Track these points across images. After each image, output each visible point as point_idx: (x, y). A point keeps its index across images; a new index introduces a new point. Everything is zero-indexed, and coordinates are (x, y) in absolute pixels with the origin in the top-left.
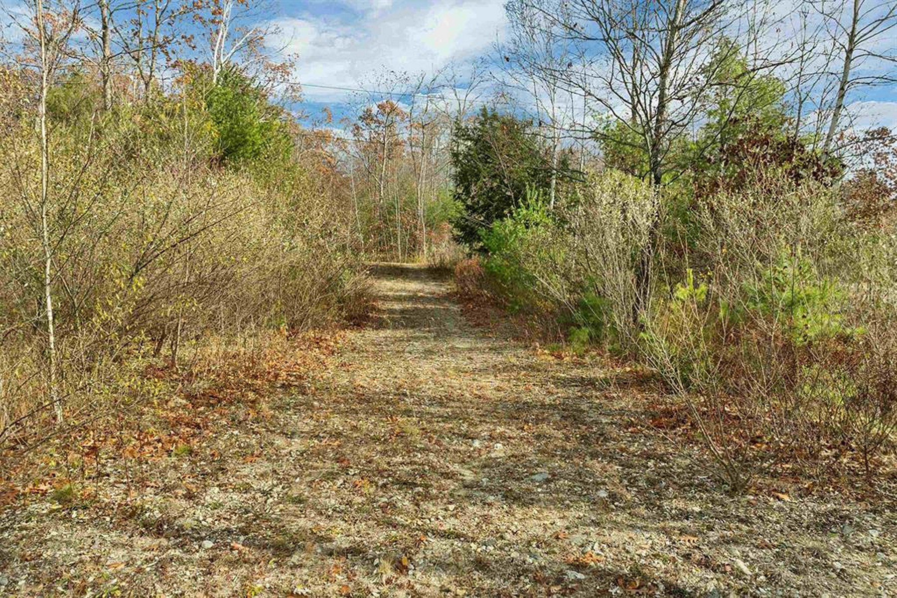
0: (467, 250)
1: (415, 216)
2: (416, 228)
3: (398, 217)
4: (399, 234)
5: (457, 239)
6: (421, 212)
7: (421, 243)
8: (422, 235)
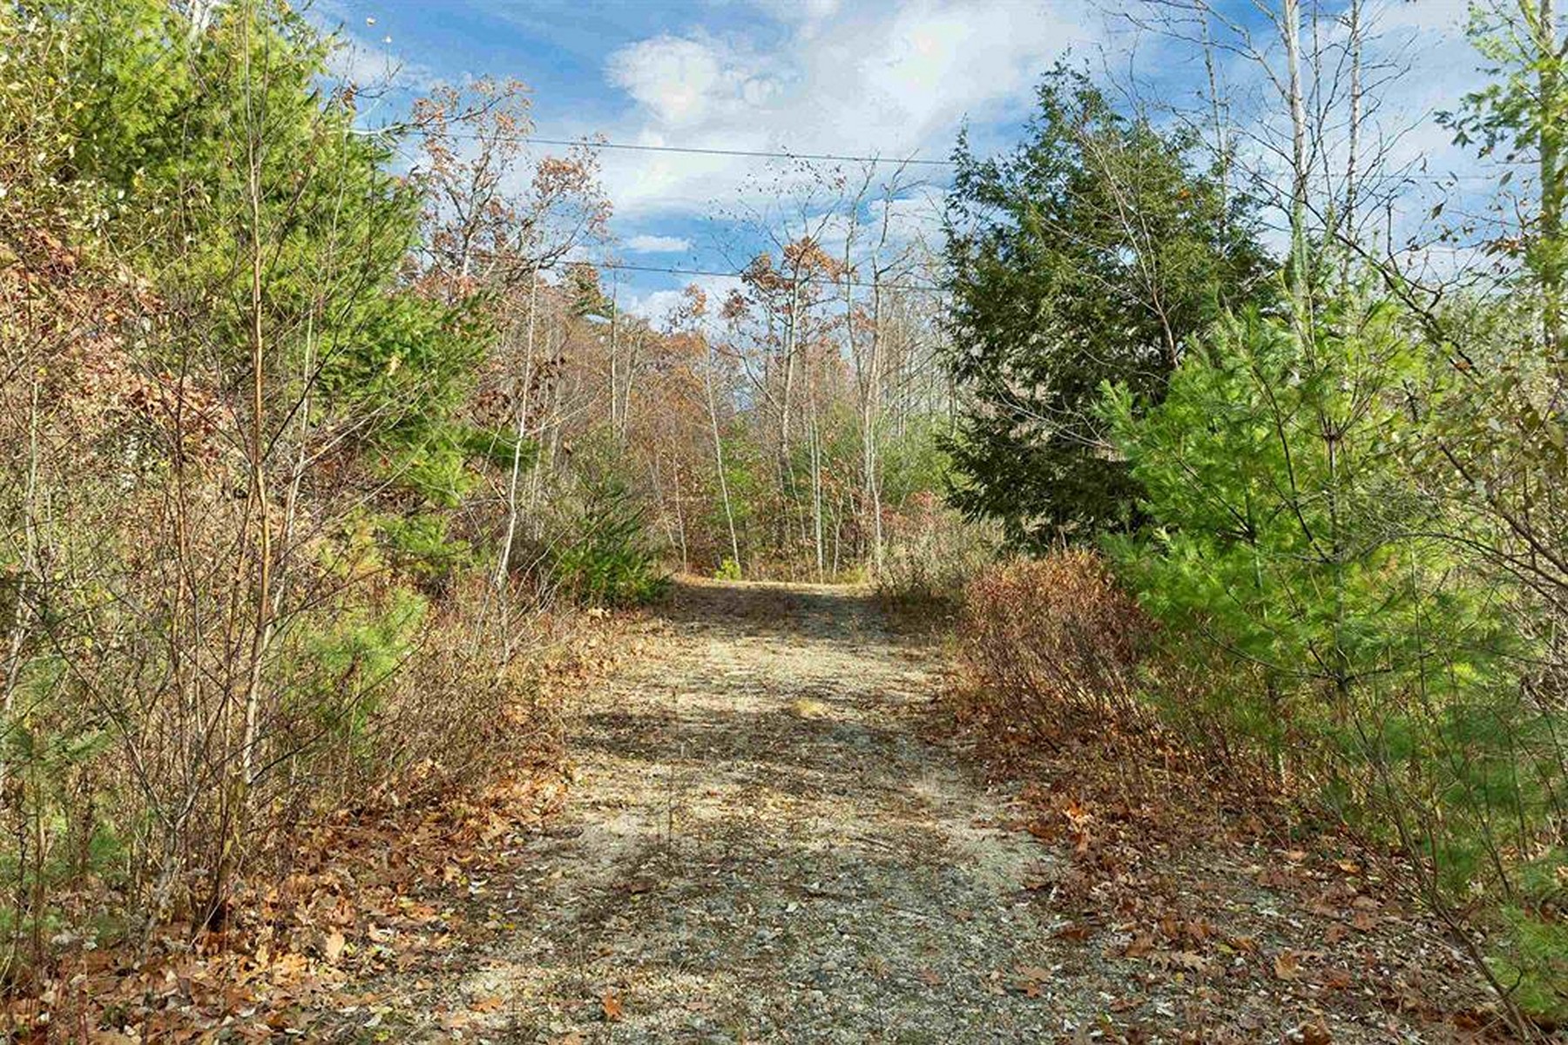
0: (999, 538)
1: (857, 479)
2: (858, 503)
3: (817, 482)
4: (818, 519)
5: (964, 502)
6: (870, 469)
7: (867, 539)
8: (871, 520)
